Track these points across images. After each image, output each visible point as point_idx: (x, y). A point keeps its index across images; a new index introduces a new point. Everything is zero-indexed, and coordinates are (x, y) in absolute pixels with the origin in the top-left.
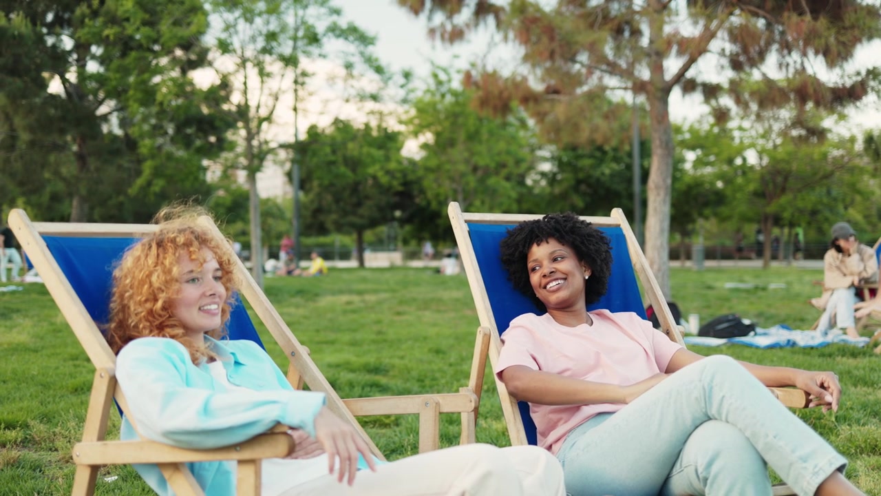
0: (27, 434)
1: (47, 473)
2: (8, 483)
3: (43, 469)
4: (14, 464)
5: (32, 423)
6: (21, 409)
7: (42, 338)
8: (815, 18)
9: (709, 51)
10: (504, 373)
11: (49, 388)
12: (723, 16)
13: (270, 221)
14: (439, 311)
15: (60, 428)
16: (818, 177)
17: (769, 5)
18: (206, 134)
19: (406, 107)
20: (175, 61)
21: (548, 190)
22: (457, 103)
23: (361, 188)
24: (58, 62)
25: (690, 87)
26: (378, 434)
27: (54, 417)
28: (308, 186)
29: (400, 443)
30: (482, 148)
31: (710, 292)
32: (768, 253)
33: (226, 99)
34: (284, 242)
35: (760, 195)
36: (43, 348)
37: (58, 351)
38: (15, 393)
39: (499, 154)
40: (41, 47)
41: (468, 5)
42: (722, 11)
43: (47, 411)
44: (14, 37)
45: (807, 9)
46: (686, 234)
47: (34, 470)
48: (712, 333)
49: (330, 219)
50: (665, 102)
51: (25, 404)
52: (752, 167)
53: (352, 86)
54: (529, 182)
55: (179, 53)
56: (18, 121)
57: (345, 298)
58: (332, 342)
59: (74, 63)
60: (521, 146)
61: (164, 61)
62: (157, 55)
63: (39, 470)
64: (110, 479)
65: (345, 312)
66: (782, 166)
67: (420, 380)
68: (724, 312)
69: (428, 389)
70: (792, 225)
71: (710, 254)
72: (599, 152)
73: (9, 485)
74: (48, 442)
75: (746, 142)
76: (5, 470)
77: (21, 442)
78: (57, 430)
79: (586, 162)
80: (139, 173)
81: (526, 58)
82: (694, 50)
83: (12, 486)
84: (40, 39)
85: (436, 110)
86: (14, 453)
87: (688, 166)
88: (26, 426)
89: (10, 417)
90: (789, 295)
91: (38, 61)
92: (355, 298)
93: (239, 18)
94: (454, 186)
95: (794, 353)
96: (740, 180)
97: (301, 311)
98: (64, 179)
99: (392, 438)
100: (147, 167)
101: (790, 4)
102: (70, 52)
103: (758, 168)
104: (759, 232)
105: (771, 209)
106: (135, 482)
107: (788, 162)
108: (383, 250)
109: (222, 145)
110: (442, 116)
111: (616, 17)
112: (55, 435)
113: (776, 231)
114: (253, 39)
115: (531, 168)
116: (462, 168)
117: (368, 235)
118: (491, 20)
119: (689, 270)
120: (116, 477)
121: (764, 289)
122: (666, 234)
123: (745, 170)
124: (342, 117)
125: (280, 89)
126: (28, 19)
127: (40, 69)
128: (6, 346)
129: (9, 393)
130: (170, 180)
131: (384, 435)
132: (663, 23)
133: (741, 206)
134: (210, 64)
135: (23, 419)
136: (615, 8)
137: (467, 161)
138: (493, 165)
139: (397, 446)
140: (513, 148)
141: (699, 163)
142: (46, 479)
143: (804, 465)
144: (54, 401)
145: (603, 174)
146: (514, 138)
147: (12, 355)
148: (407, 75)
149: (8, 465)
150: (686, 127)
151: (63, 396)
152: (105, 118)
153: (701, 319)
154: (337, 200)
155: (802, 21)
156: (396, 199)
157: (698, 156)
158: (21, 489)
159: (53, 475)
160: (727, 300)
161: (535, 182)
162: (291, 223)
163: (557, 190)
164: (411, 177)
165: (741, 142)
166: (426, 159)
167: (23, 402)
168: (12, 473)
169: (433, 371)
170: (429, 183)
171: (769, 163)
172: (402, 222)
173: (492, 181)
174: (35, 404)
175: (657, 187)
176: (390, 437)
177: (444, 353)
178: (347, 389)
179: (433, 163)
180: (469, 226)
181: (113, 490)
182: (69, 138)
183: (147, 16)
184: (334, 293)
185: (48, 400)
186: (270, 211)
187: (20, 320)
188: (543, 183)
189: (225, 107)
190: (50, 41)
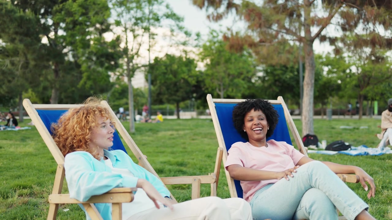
0: (32, 191)
1: (39, 207)
2: (23, 211)
3: (38, 206)
4: (26, 203)
5: (34, 186)
6: (29, 180)
7: (39, 150)
8: (379, 8)
9: (331, 23)
10: (229, 167)
11: (41, 171)
12: (337, 8)
13: (138, 98)
14: (211, 139)
15: (45, 188)
16: (384, 78)
17: (358, 2)
18: (110, 61)
19: (197, 48)
20: (96, 29)
21: (262, 84)
22: (221, 46)
23: (178, 84)
24: (46, 30)
25: (323, 39)
26: (180, 192)
27: (43, 184)
28: (155, 83)
29: (189, 196)
30: (231, 66)
31: (333, 130)
32: (361, 112)
33: (118, 46)
34: (144, 107)
35: (358, 86)
36: (39, 154)
37: (45, 155)
38: (27, 173)
39: (239, 69)
40: (39, 24)
41: (224, 4)
42: (336, 6)
43: (40, 181)
44: (27, 20)
45: (375, 4)
46: (324, 104)
47: (34, 206)
48: (331, 149)
49: (164, 98)
50: (311, 46)
51: (31, 178)
52: (354, 74)
53: (173, 40)
54: (253, 81)
55: (98, 26)
56: (29, 56)
57: (170, 133)
58: (163, 152)
59: (53, 30)
60: (249, 65)
61: (91, 29)
62: (88, 26)
63: (36, 206)
64: (66, 210)
65: (170, 139)
66: (367, 73)
67: (200, 169)
68: (339, 139)
69: (203, 173)
70: (373, 100)
71: (335, 113)
72: (285, 68)
73: (24, 212)
74: (40, 194)
75: (352, 62)
76: (22, 206)
77: (29, 194)
78: (44, 189)
79: (279, 72)
80: (81, 78)
81: (249, 27)
82: (324, 23)
83: (25, 212)
84: (39, 21)
85: (211, 49)
86: (26, 199)
87: (325, 73)
88: (31, 188)
89: (25, 184)
90: (369, 132)
91: (37, 30)
92: (175, 133)
93: (124, 10)
94: (219, 83)
95: (367, 158)
96: (348, 80)
97: (151, 138)
98: (48, 81)
99: (186, 194)
100: (85, 75)
101: (368, 2)
102: (51, 26)
103: (357, 74)
104: (357, 103)
105: (363, 92)
106: (76, 212)
107: (370, 72)
108: (188, 111)
109: (117, 66)
110: (214, 52)
111: (290, 8)
112: (43, 192)
113: (365, 103)
114: (130, 19)
115: (254, 74)
116: (223, 74)
117: (182, 104)
118: (234, 10)
119: (325, 120)
120: (68, 210)
121: (358, 129)
122: (312, 105)
123: (351, 75)
124: (169, 53)
125: (142, 41)
126: (33, 12)
127: (38, 33)
128: (23, 153)
129: (25, 173)
130: (95, 81)
131: (183, 193)
132: (310, 11)
133: (349, 91)
134: (111, 31)
135: (30, 185)
136: (290, 4)
137: (225, 72)
138: (236, 74)
139: (188, 197)
140: (246, 66)
141: (330, 72)
142: (39, 210)
143: (350, 208)
144: (43, 177)
145: (286, 78)
146: (245, 62)
147: (26, 157)
148: (198, 35)
149: (23, 204)
150: (324, 56)
151: (47, 175)
152: (66, 54)
153: (327, 142)
154: (168, 89)
155: (373, 9)
156: (194, 89)
157: (329, 69)
158: (29, 214)
159: (42, 208)
160: (340, 134)
161: (256, 81)
162: (147, 99)
163: (266, 84)
164: (200, 79)
165: (349, 63)
166: (207, 70)
167: (30, 177)
168: (25, 207)
169: (206, 165)
170: (208, 81)
171: (362, 72)
172: (197, 99)
173: (236, 80)
174: (35, 178)
175: (308, 84)
176: (185, 194)
177: (212, 157)
178: (168, 173)
179: (210, 72)
180: (215, 104)
181: (67, 215)
182: (51, 63)
183: (84, 11)
184: (165, 130)
185: (41, 176)
186: (138, 94)
187: (30, 142)
188: (260, 81)
189: (118, 49)
190: (43, 21)
